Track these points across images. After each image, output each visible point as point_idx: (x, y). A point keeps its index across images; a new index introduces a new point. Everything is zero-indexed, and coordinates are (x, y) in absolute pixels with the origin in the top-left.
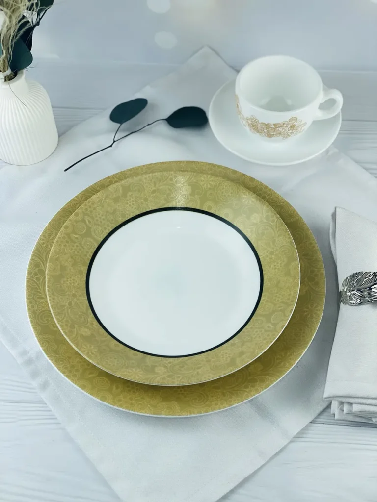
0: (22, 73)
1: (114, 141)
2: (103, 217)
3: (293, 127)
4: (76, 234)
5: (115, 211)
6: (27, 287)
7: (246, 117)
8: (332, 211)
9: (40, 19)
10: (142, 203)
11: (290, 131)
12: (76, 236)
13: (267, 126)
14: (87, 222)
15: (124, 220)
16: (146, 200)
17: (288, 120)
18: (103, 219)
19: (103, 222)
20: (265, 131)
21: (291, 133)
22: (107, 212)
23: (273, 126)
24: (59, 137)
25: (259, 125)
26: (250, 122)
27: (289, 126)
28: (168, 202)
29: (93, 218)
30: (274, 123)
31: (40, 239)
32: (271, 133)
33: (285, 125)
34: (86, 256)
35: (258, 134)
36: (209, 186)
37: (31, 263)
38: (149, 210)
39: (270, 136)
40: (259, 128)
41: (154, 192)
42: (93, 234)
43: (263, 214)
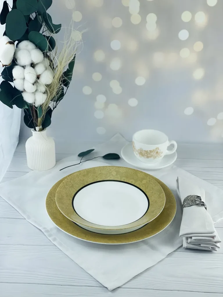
0: (46, 129)
1: (81, 162)
2: (79, 182)
3: (157, 152)
4: (67, 186)
5: (83, 180)
6: (46, 204)
7: (137, 150)
8: (177, 178)
9: (57, 105)
10: (95, 178)
11: (156, 155)
12: (67, 187)
13: (147, 152)
14: (72, 183)
15: (87, 184)
16: (97, 177)
17: (155, 148)
18: (79, 183)
19: (78, 183)
20: (146, 154)
21: (157, 156)
22: (80, 180)
23: (149, 152)
24: (56, 162)
25: (143, 152)
26: (139, 151)
27: (156, 152)
28: (106, 178)
29: (74, 181)
30: (150, 150)
31: (51, 189)
32: (149, 156)
33: (154, 151)
34: (71, 194)
35: (142, 157)
36: (124, 172)
37: (47, 197)
38: (98, 181)
39: (148, 157)
40: (143, 154)
41: (100, 174)
42: (74, 187)
43: (147, 180)
